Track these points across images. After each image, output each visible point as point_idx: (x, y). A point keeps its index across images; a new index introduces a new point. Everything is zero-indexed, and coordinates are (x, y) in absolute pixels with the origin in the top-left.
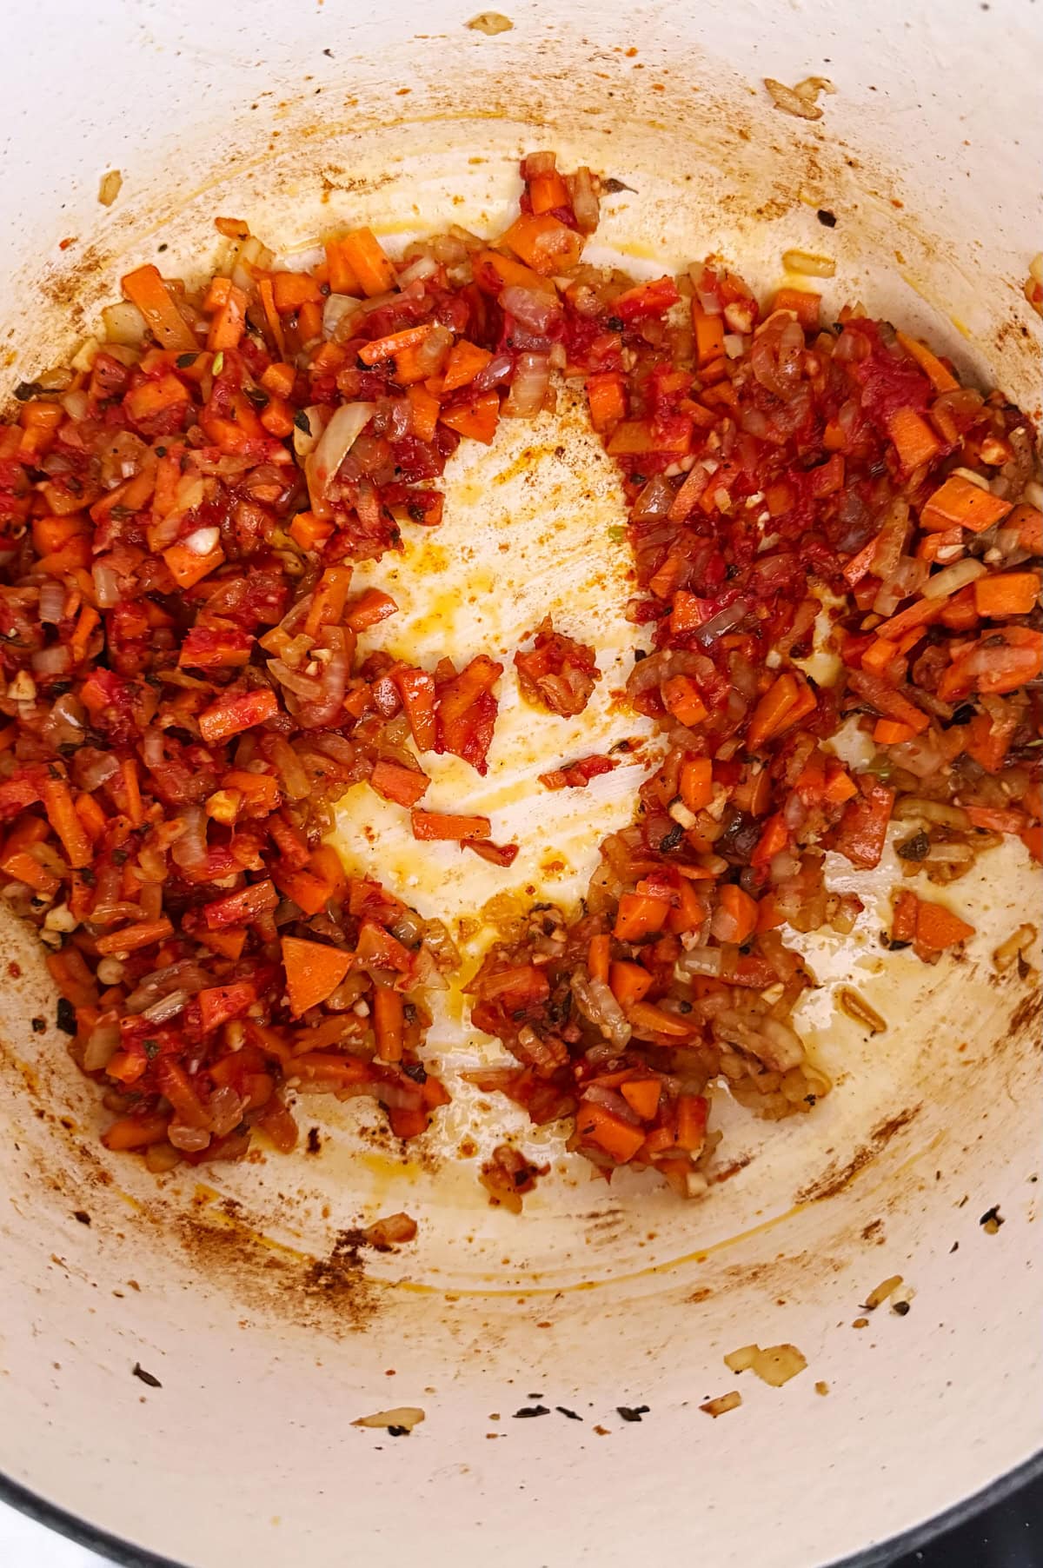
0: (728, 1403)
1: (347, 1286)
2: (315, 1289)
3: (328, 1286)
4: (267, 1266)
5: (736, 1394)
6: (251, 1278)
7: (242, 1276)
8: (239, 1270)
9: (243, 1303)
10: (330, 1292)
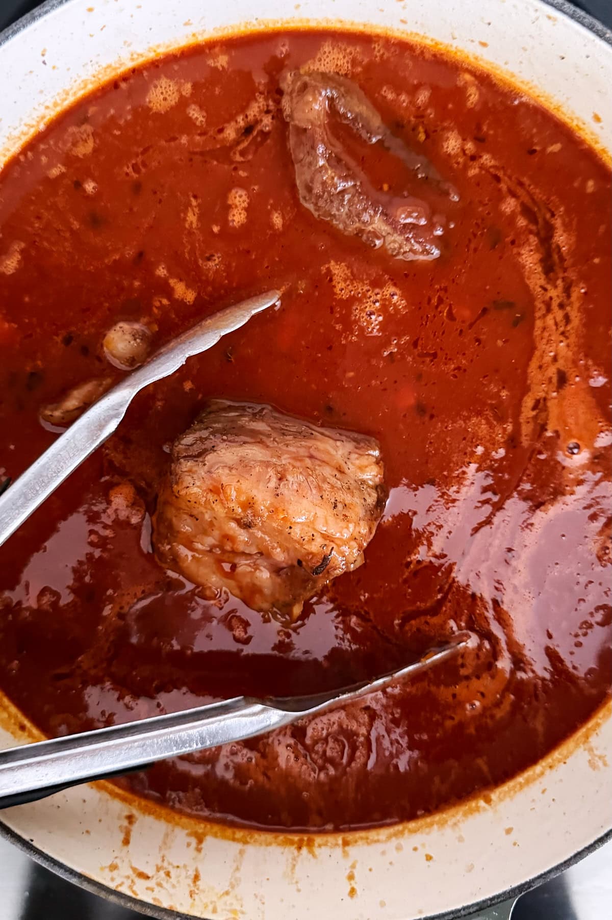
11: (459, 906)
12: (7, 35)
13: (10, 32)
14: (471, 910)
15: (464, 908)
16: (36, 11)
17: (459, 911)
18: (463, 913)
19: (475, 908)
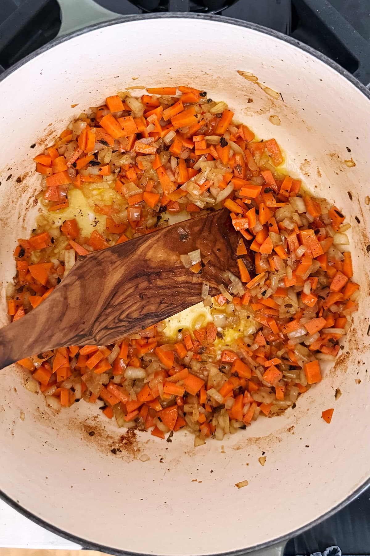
0: (243, 484)
1: (131, 443)
2: (121, 445)
3: (126, 444)
4: (107, 438)
5: (246, 481)
6: (102, 442)
7: (100, 442)
8: (99, 440)
9: (100, 451)
10: (126, 446)
11: (255, 545)
12: (23, 62)
13: (24, 61)
14: (262, 547)
15: (258, 546)
16: (39, 50)
17: (254, 547)
18: (257, 549)
19: (264, 546)
